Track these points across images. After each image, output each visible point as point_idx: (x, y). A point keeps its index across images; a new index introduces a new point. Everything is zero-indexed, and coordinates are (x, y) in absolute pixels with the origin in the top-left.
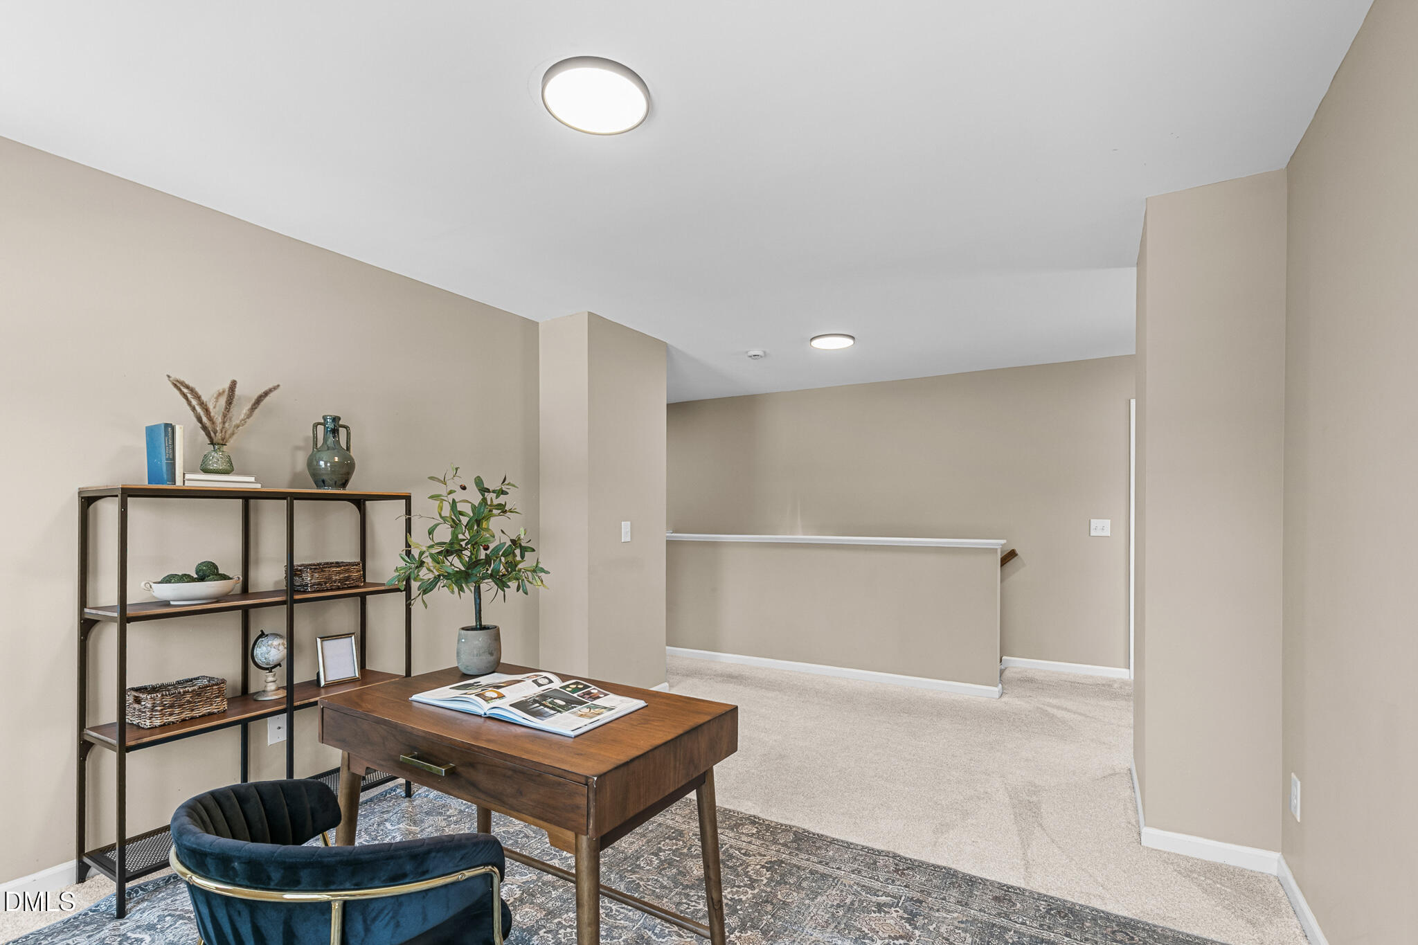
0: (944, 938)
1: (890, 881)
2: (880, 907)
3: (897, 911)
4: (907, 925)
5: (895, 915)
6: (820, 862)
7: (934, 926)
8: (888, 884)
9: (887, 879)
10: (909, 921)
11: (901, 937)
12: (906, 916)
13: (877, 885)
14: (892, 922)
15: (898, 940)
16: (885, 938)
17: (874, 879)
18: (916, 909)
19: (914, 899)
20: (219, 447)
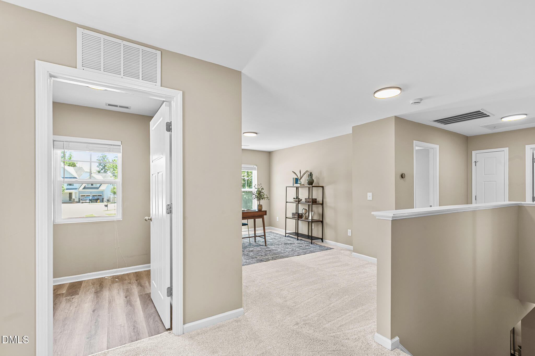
20: (300, 180)
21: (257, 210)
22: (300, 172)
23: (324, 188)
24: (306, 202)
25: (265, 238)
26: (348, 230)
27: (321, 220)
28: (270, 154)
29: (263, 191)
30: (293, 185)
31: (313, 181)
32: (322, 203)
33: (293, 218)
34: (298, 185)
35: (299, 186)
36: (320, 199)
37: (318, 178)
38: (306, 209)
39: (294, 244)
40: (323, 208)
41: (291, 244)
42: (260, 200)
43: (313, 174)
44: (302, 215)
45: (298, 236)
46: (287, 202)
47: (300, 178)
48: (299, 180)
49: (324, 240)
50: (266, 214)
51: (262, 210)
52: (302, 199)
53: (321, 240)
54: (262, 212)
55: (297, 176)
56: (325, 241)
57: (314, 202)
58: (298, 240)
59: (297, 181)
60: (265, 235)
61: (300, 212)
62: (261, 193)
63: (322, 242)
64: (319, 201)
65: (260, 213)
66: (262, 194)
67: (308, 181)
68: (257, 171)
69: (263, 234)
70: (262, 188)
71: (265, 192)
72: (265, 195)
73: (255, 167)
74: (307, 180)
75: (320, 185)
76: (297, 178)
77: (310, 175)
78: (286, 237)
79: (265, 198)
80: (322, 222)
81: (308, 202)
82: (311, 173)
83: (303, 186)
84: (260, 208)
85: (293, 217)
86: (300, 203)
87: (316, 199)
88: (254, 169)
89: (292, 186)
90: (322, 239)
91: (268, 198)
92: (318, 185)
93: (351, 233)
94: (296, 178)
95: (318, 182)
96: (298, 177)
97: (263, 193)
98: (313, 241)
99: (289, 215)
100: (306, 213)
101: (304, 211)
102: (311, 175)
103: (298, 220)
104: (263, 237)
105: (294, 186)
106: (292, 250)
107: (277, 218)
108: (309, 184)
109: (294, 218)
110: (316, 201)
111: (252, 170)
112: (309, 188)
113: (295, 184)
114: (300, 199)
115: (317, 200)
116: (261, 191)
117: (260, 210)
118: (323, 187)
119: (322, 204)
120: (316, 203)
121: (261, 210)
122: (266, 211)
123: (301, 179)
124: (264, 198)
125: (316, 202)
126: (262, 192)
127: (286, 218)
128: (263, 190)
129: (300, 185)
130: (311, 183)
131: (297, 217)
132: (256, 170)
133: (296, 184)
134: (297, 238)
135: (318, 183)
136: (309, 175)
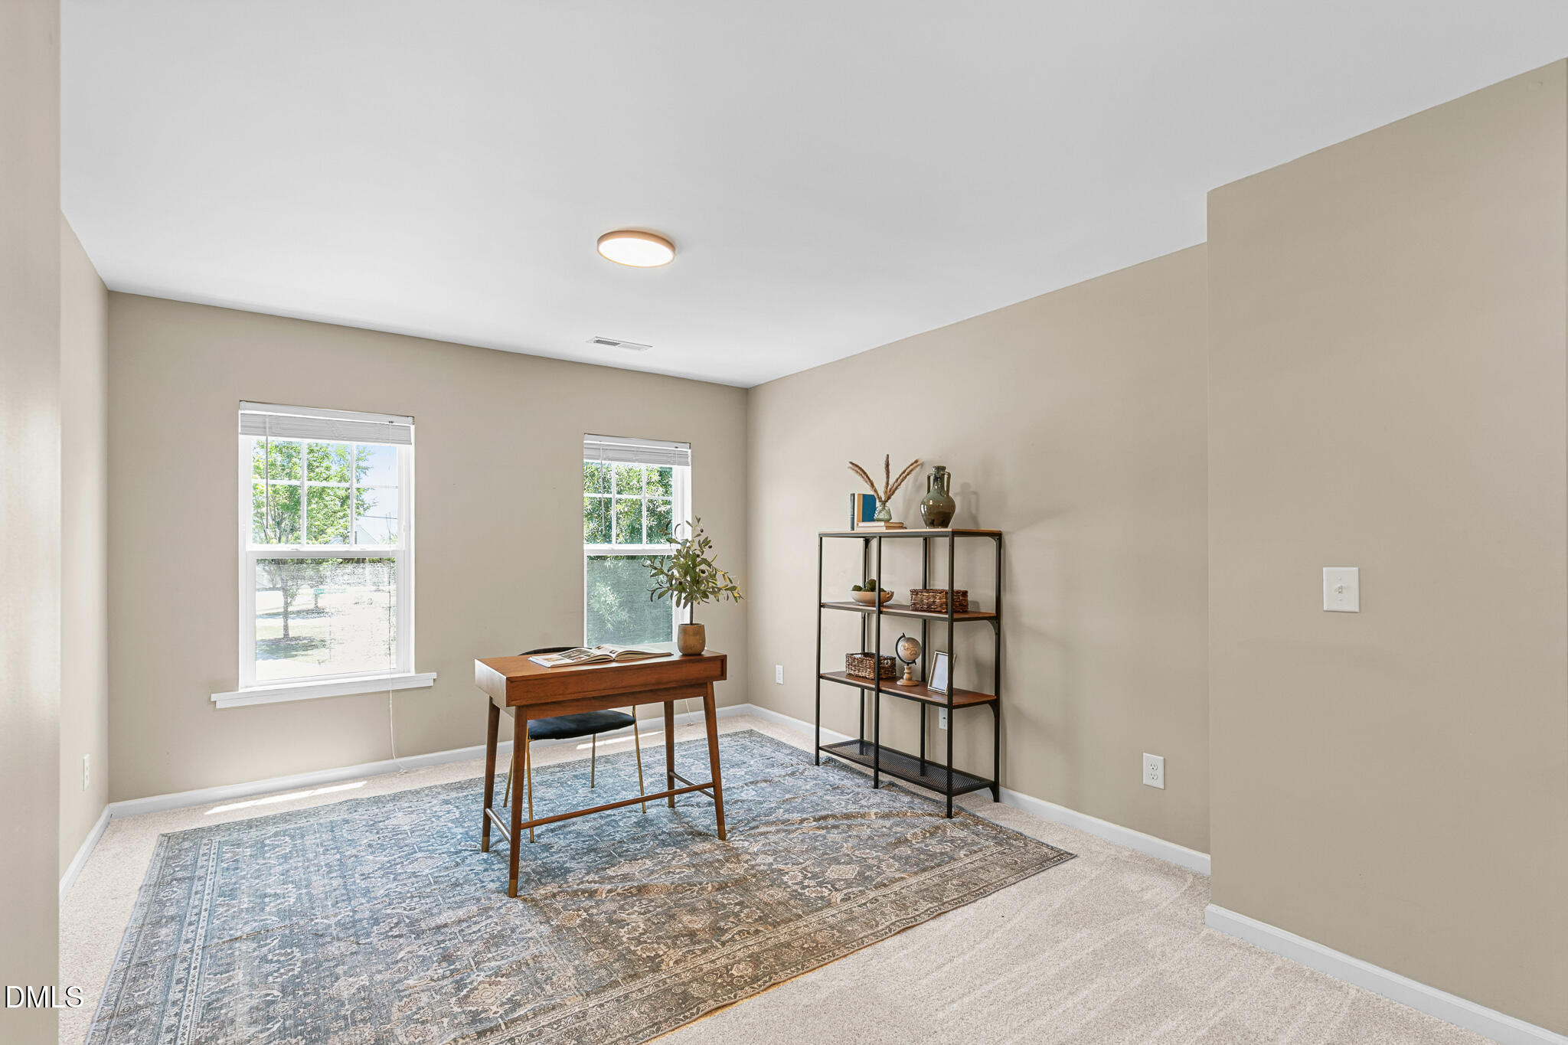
0: (427, 1021)
1: (535, 1034)
2: (516, 1005)
3: (495, 1013)
4: (473, 1009)
5: (494, 1008)
6: (626, 997)
7: (445, 1025)
8: (536, 1030)
9: (540, 1033)
10: (476, 1013)
11: (467, 996)
12: (483, 1015)
13: (544, 1020)
14: (490, 1001)
15: (468, 992)
16: (479, 984)
17: (554, 1023)
18: (477, 1026)
19: (489, 1033)
20: (884, 503)
21: (677, 656)
22: (887, 465)
23: (1006, 539)
24: (916, 610)
25: (718, 797)
26: (1144, 754)
27: (989, 691)
28: (744, 397)
29: (708, 554)
30: (853, 528)
31: (951, 505)
32: (992, 611)
33: (851, 679)
34: (876, 527)
35: (884, 530)
36: (982, 595)
37: (975, 493)
38: (910, 640)
39: (863, 816)
40: (998, 634)
41: (847, 816)
42: (695, 603)
43: (949, 475)
44: (893, 665)
45: (877, 770)
46: (821, 606)
47: (886, 492)
48: (878, 504)
49: (1002, 789)
50: (723, 675)
51: (706, 654)
52: (893, 593)
53: (987, 793)
54: (702, 666)
55: (872, 485)
56: (1013, 798)
57: (958, 606)
58: (876, 786)
59: (868, 507)
60: (716, 784)
61: (886, 651)
62: (700, 564)
63: (997, 799)
64: (976, 603)
65: (694, 671)
66: (703, 572)
67: (929, 508)
68: (690, 467)
69: (711, 776)
70: (702, 538)
71: (720, 559)
72: (719, 575)
73: (685, 449)
74: (923, 503)
75: (985, 527)
76: (872, 493)
77: (936, 479)
78: (817, 764)
79: (720, 589)
80: (995, 704)
81: (929, 606)
82: (940, 469)
83: (898, 533)
84: (693, 641)
85: (850, 675)
86: (887, 613)
87: (966, 592)
88: (681, 460)
89: (848, 530)
90: (995, 787)
91: (733, 589)
92: (971, 527)
93: (1160, 772)
94: (864, 496)
95: (974, 512)
96: (876, 491)
97: (709, 565)
98: (956, 800)
99: (833, 663)
100: (913, 657)
101: (904, 650)
102: (940, 475)
103: (879, 690)
104: (711, 791)
105: (857, 530)
106: (862, 878)
107: (779, 668)
108: (932, 524)
109: (858, 677)
110: (966, 600)
111: (669, 463)
112: (925, 540)
113: (862, 524)
114: (884, 591)
115: (970, 598)
116: (698, 552)
117: (692, 654)
118: (998, 536)
119: (996, 619)
120: (965, 612)
121: (700, 654)
122: (722, 660)
123: (889, 498)
124: (713, 593)
125: (967, 605)
126: (704, 561)
127: (820, 676)
128: (706, 549)
129: (888, 528)
130: (940, 515)
131: (868, 673)
132: (687, 464)
133: (863, 521)
134: (873, 775)
135: (974, 519)
136: (929, 478)
